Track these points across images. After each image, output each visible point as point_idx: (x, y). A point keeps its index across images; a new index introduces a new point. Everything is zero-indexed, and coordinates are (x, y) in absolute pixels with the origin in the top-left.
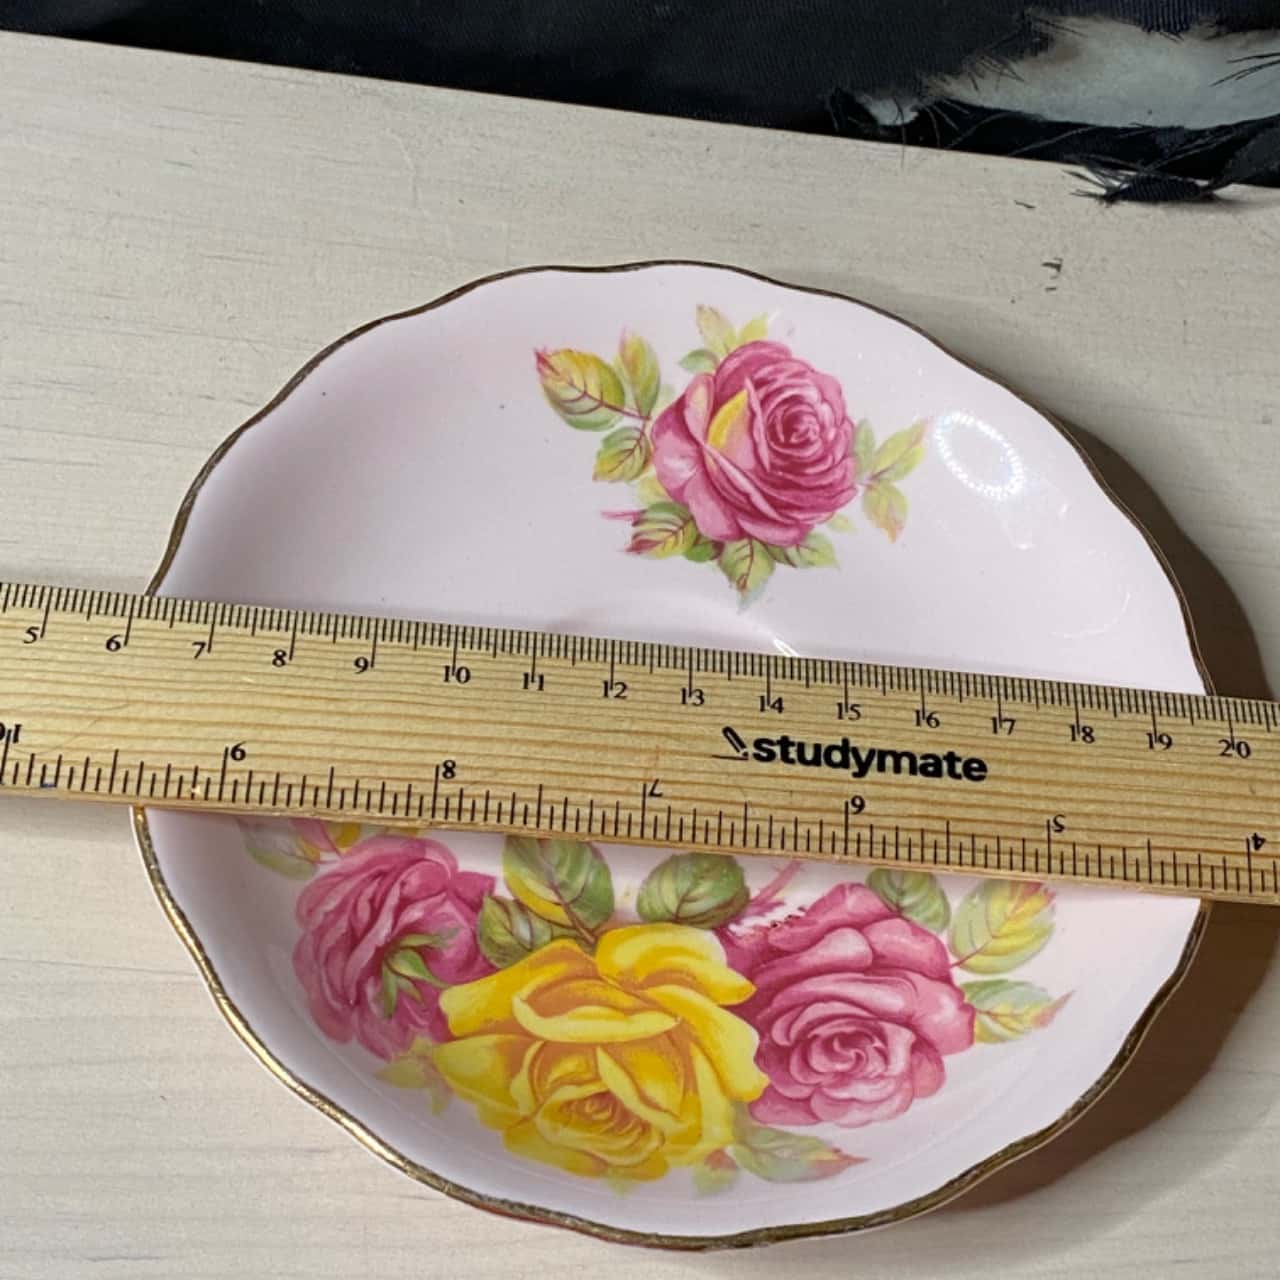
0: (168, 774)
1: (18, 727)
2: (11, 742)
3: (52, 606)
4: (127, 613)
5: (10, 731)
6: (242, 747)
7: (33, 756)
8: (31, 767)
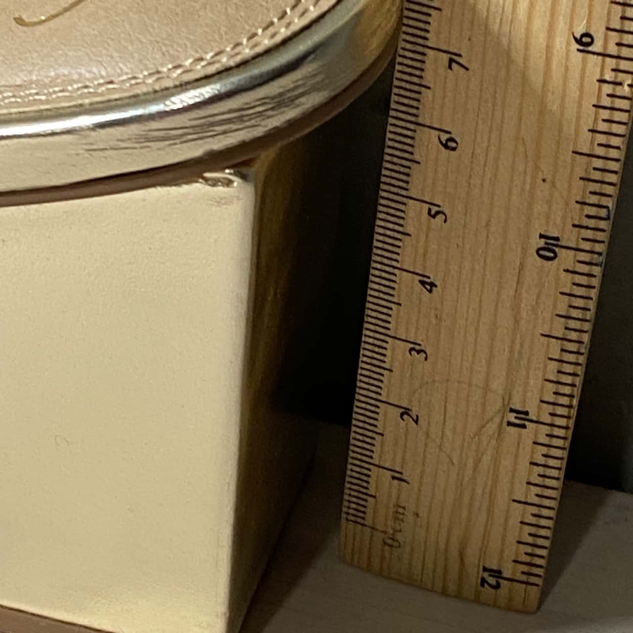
0: (604, 108)
1: (541, 236)
2: (559, 243)
3: (404, 193)
4: (412, 127)
5: (546, 243)
6: (578, 36)
7: (574, 226)
8: (587, 228)
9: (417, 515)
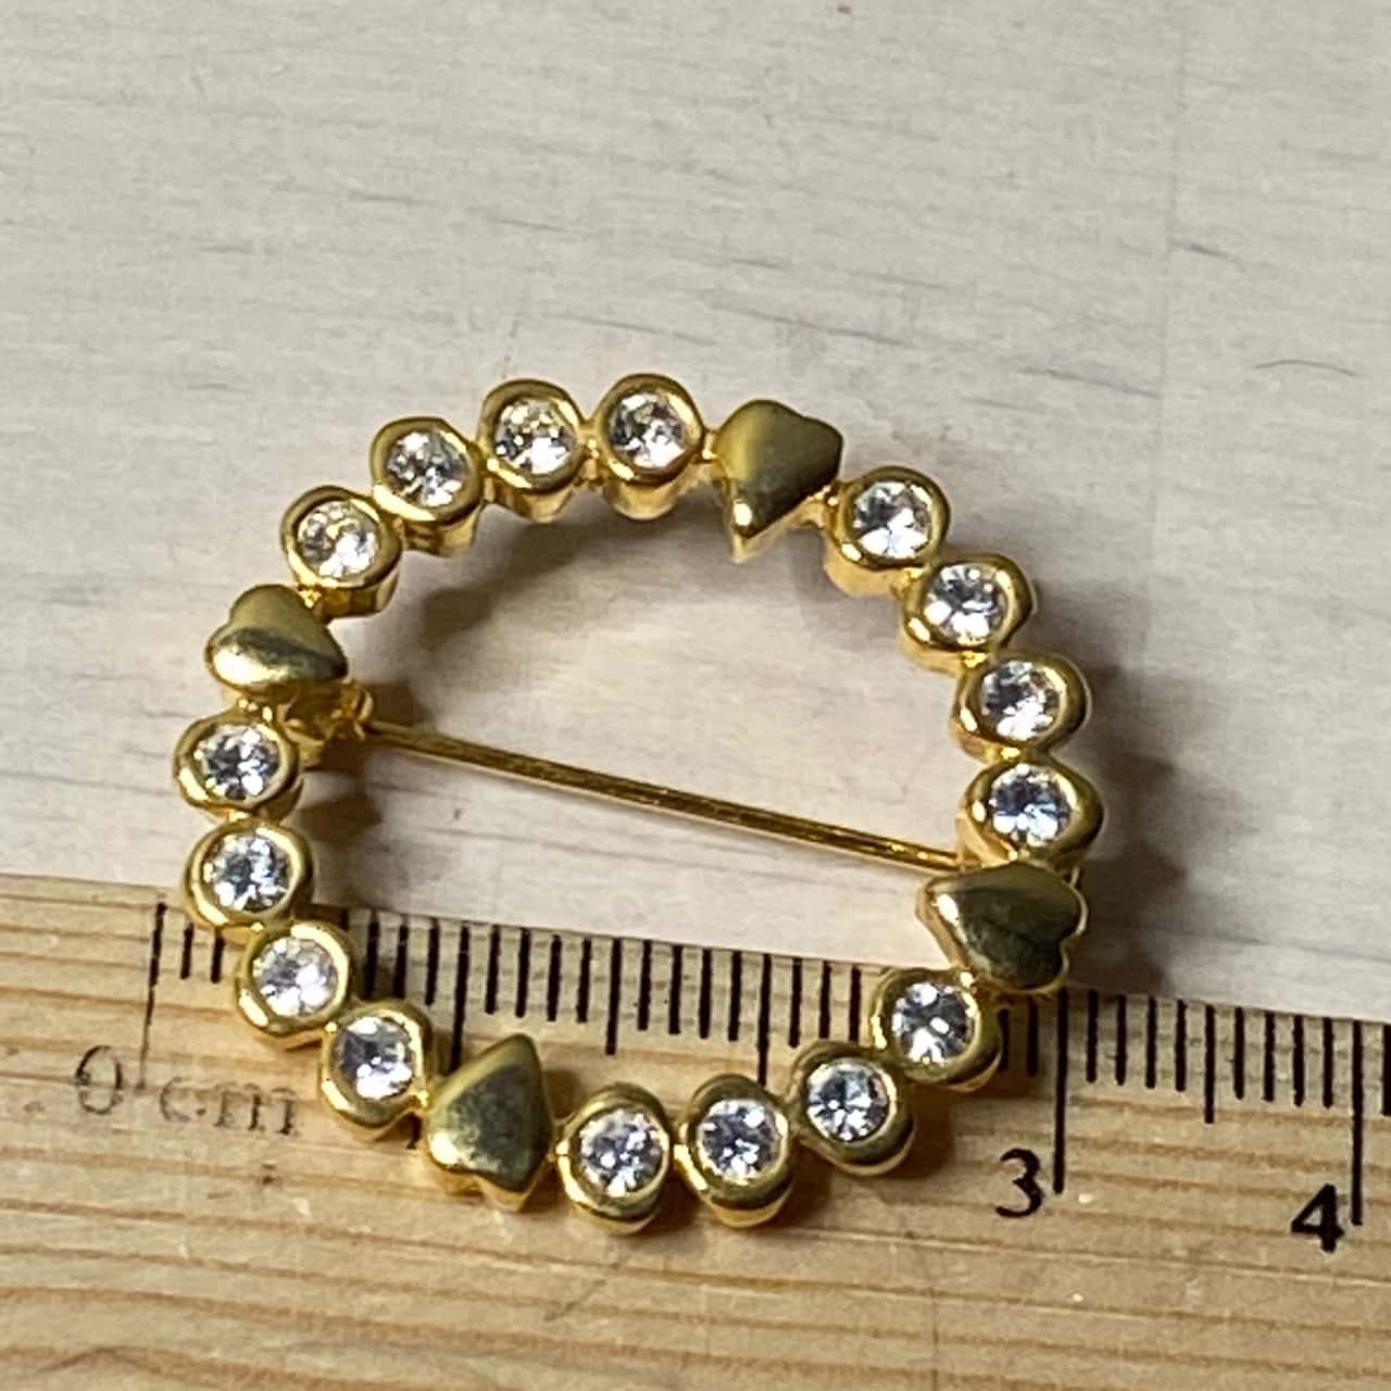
9: (267, 1180)
